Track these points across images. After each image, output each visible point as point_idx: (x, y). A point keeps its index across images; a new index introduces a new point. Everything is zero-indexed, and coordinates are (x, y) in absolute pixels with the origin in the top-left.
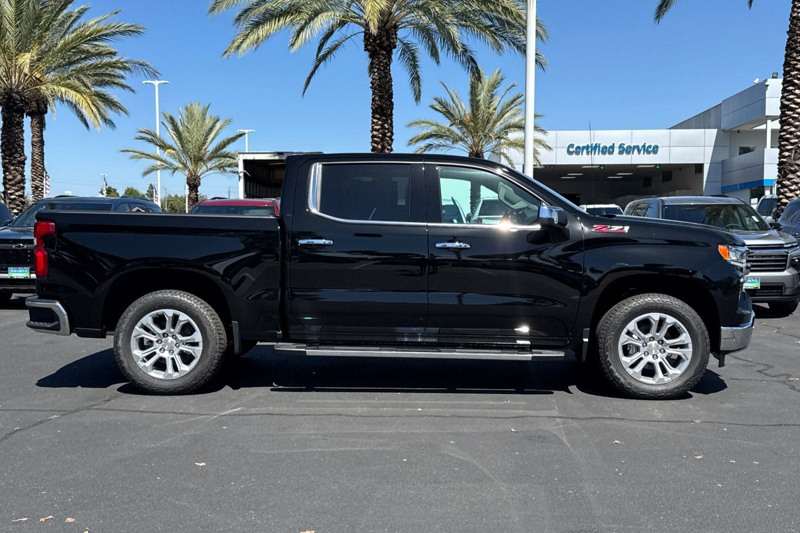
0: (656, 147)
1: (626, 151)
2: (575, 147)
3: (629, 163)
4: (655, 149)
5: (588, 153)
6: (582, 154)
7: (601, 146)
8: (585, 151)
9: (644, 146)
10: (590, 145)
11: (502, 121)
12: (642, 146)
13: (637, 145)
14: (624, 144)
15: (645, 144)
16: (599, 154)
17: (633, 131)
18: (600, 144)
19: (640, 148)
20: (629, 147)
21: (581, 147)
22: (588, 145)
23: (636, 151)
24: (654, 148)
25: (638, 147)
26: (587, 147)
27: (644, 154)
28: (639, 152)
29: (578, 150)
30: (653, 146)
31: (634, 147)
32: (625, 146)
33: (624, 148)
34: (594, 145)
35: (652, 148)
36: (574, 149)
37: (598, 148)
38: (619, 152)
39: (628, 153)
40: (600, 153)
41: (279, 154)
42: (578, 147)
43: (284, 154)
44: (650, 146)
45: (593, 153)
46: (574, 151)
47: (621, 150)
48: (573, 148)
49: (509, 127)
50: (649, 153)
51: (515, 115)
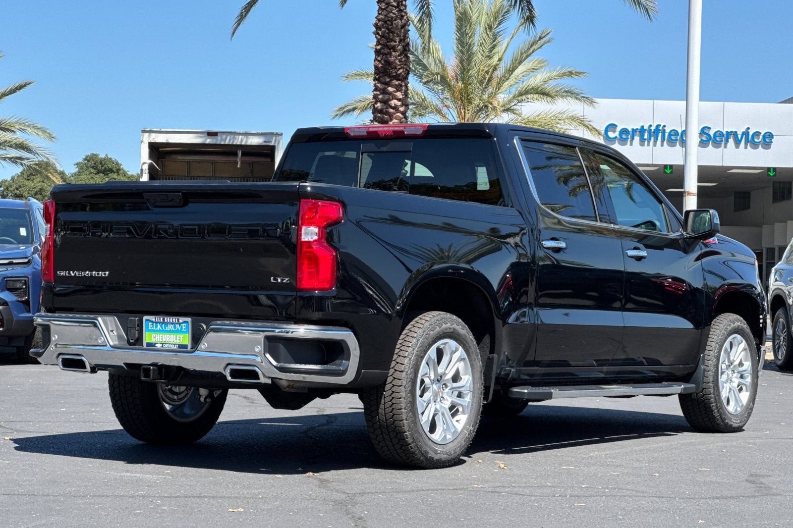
0: (770, 136)
1: (713, 142)
2: (618, 129)
3: (719, 164)
4: (767, 140)
5: (642, 141)
6: (631, 144)
7: (668, 130)
8: (637, 139)
9: (746, 134)
10: (646, 127)
11: (511, 81)
12: (743, 133)
13: (734, 130)
14: (710, 128)
15: (748, 128)
16: (662, 145)
17: (725, 103)
18: (664, 126)
19: (740, 137)
20: (719, 134)
21: (630, 130)
22: (643, 127)
23: (731, 141)
24: (764, 137)
25: (735, 134)
26: (642, 131)
27: (746, 148)
28: (737, 143)
29: (624, 136)
30: (762, 134)
31: (729, 134)
32: (712, 132)
33: (709, 135)
34: (653, 128)
35: (761, 137)
36: (617, 134)
37: (660, 134)
38: (700, 142)
39: (717, 144)
40: (665, 142)
41: (211, 134)
42: (624, 131)
43: (219, 134)
44: (757, 134)
45: (652, 142)
46: (616, 137)
47: (704, 138)
48: (614, 131)
49: (527, 92)
50: (755, 145)
51: (533, 70)
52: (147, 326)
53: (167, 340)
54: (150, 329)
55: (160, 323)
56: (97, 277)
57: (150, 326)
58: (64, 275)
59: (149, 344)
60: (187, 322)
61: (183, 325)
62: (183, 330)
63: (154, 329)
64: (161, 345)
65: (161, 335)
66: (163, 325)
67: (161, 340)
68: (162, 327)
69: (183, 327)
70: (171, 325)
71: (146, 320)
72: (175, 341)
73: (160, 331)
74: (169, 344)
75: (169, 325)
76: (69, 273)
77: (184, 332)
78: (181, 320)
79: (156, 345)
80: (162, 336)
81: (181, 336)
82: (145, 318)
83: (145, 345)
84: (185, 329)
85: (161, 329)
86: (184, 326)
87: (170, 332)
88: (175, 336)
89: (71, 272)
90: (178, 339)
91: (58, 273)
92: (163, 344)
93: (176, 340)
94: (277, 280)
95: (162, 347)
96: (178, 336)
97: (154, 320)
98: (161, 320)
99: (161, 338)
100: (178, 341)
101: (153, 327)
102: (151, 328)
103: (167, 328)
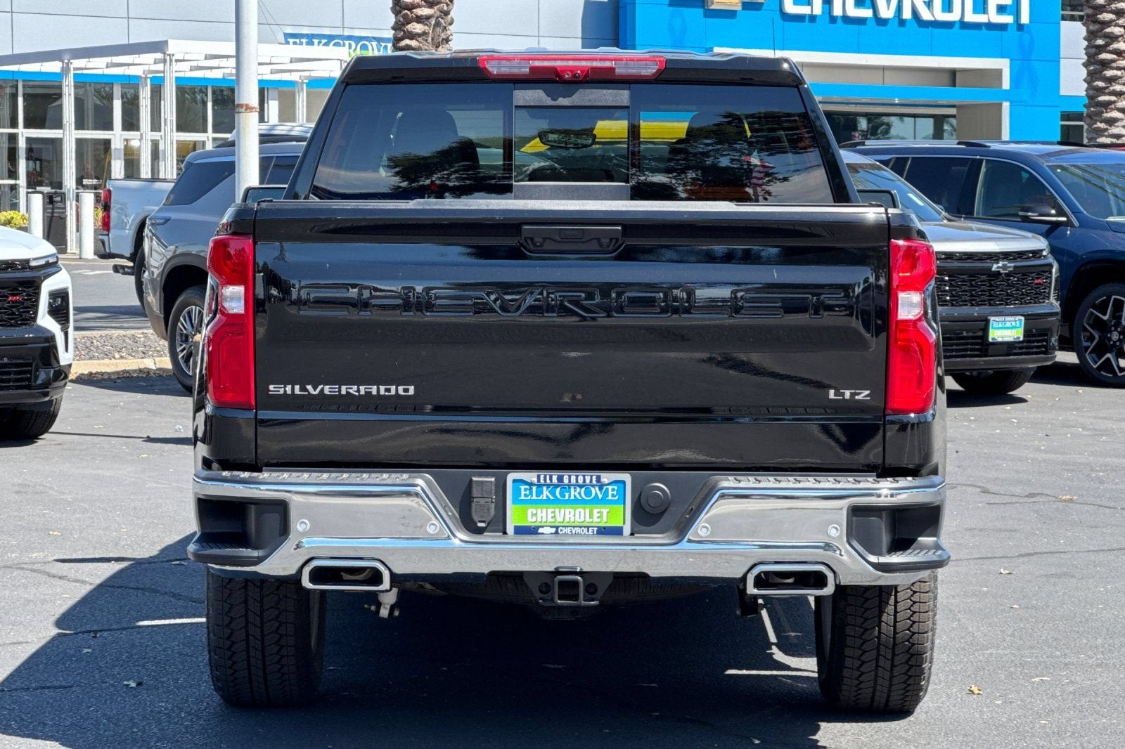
52: (517, 493)
53: (567, 520)
54: (523, 497)
55: (548, 486)
56: (384, 396)
57: (523, 493)
58: (289, 392)
59: (520, 530)
60: (623, 482)
61: (610, 488)
62: (610, 498)
63: (534, 497)
64: (553, 530)
65: (550, 511)
66: (558, 490)
67: (550, 519)
68: (553, 494)
69: (610, 493)
70: (578, 489)
71: (514, 481)
72: (588, 519)
73: (548, 501)
74: (574, 527)
75: (572, 490)
76: (303, 389)
77: (611, 502)
78: (607, 477)
79: (541, 530)
80: (554, 512)
81: (605, 511)
82: (512, 476)
83: (510, 530)
84: (613, 496)
85: (552, 498)
86: (613, 490)
87: (576, 502)
88: (588, 511)
89: (309, 387)
90: (596, 515)
91: (271, 387)
92: (557, 527)
93: (591, 517)
94: (843, 394)
95: (557, 532)
96: (595, 511)
97: (535, 480)
98: (555, 479)
99: (550, 515)
100: (595, 519)
101: (531, 494)
102: (525, 495)
103: (567, 495)
